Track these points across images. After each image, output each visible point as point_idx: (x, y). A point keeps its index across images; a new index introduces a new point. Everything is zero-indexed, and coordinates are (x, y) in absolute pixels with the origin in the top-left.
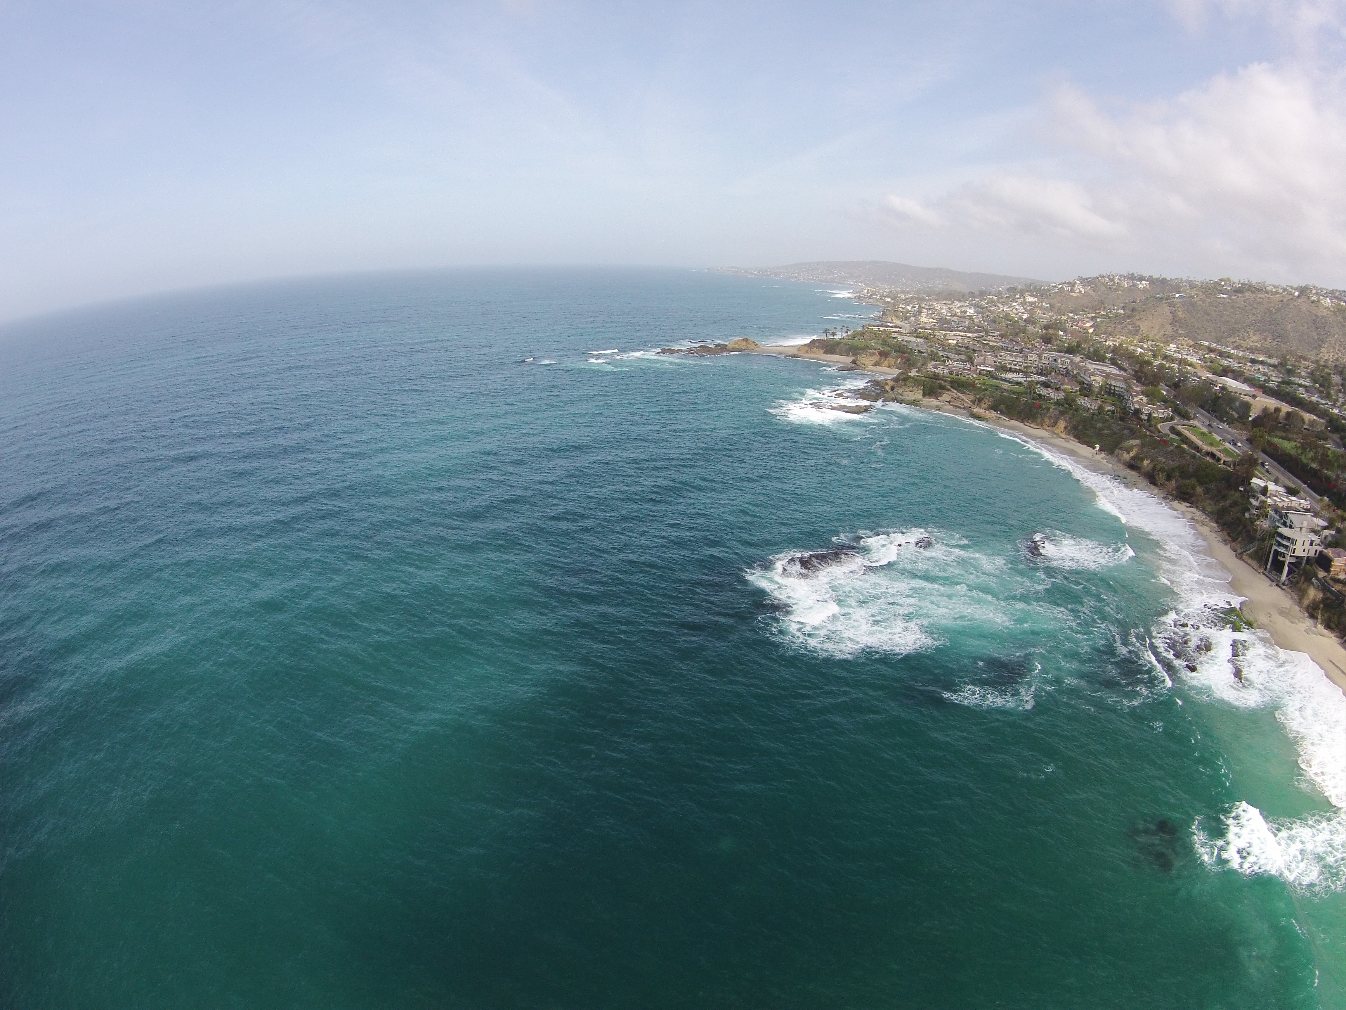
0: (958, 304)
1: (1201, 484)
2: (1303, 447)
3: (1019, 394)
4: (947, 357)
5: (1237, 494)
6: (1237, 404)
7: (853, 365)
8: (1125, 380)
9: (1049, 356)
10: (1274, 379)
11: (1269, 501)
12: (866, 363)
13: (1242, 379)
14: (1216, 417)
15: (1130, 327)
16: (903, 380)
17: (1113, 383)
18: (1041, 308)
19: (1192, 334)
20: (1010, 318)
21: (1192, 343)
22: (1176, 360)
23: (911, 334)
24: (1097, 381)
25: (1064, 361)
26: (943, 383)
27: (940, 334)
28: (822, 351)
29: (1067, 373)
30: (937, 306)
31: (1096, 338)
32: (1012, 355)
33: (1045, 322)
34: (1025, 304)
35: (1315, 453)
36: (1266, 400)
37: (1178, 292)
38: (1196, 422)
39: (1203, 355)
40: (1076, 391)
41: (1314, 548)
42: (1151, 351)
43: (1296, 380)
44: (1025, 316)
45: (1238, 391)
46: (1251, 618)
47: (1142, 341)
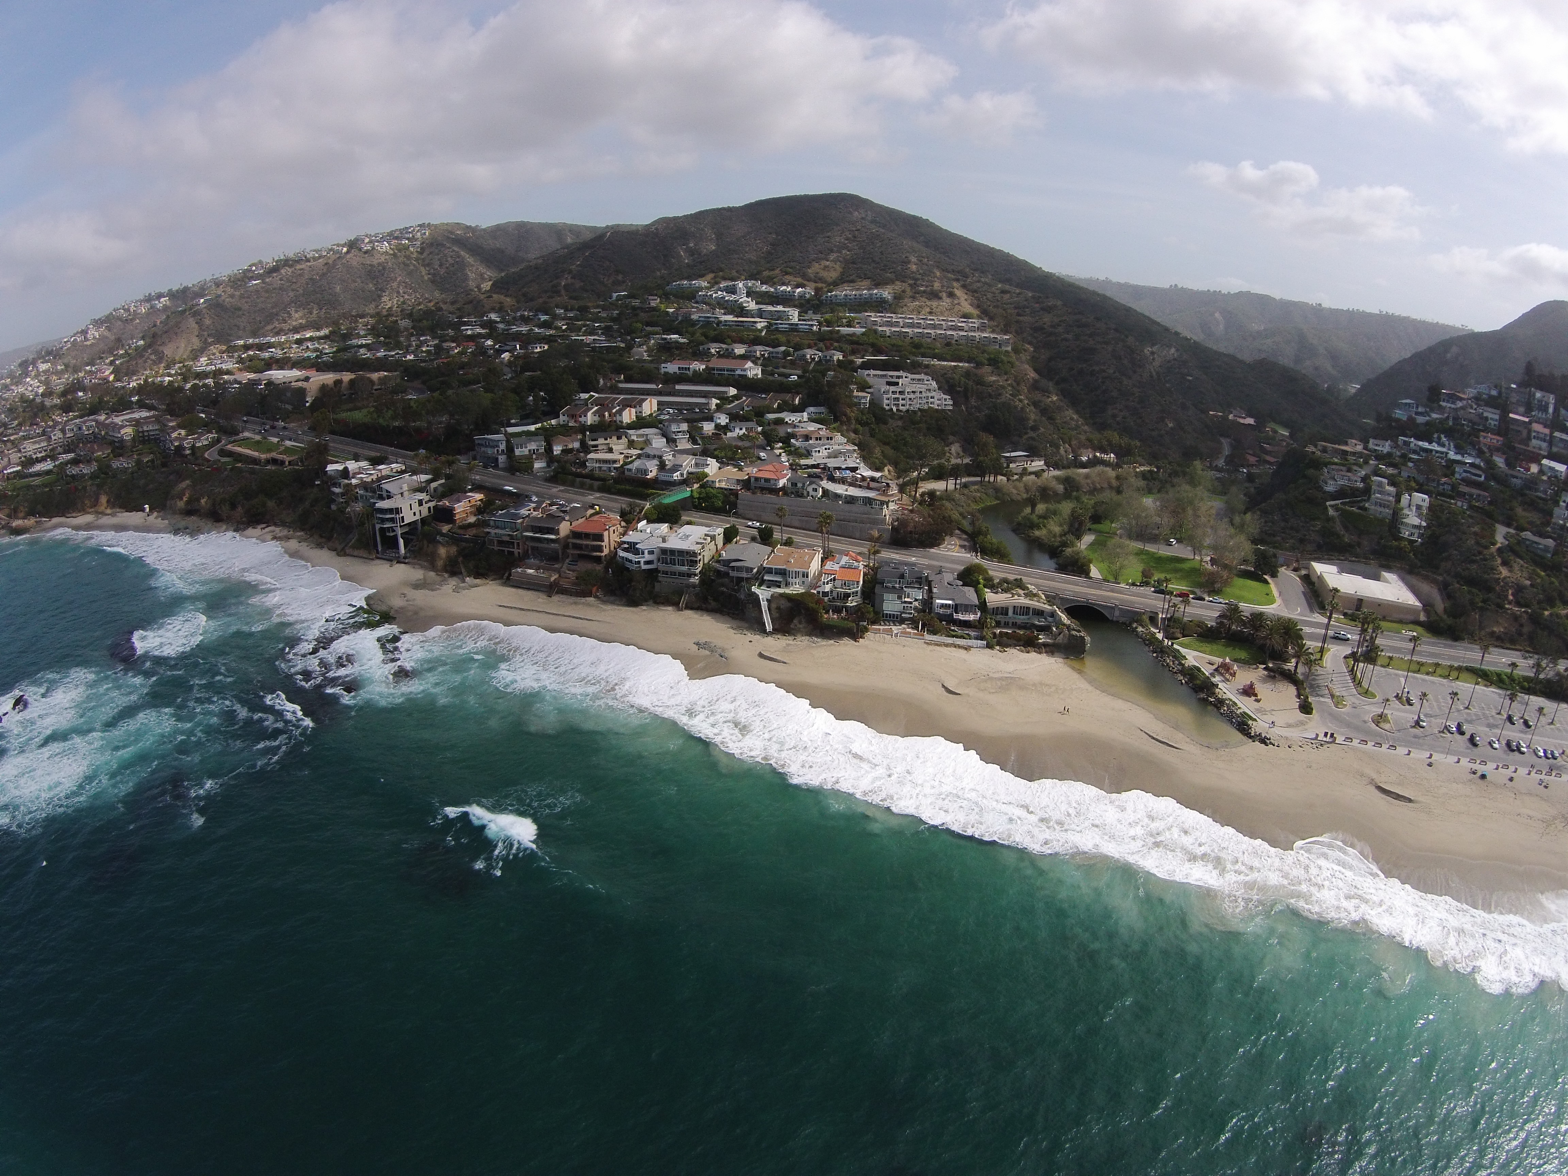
1: (270, 496)
2: (379, 410)
3: (51, 484)
5: (315, 490)
6: (289, 394)
8: (158, 419)
9: (73, 426)
10: (327, 351)
11: (354, 481)
13: (289, 365)
14: (268, 418)
15: (153, 357)
17: (145, 428)
19: (222, 337)
21: (224, 348)
22: (210, 373)
24: (128, 433)
25: (89, 425)
29: (95, 437)
31: (118, 384)
32: (35, 442)
33: (62, 388)
35: (395, 410)
36: (321, 378)
37: (202, 297)
38: (246, 434)
39: (239, 356)
40: (109, 454)
41: (425, 506)
42: (180, 374)
43: (355, 342)
44: (41, 390)
45: (287, 381)
46: (384, 609)
47: (168, 367)
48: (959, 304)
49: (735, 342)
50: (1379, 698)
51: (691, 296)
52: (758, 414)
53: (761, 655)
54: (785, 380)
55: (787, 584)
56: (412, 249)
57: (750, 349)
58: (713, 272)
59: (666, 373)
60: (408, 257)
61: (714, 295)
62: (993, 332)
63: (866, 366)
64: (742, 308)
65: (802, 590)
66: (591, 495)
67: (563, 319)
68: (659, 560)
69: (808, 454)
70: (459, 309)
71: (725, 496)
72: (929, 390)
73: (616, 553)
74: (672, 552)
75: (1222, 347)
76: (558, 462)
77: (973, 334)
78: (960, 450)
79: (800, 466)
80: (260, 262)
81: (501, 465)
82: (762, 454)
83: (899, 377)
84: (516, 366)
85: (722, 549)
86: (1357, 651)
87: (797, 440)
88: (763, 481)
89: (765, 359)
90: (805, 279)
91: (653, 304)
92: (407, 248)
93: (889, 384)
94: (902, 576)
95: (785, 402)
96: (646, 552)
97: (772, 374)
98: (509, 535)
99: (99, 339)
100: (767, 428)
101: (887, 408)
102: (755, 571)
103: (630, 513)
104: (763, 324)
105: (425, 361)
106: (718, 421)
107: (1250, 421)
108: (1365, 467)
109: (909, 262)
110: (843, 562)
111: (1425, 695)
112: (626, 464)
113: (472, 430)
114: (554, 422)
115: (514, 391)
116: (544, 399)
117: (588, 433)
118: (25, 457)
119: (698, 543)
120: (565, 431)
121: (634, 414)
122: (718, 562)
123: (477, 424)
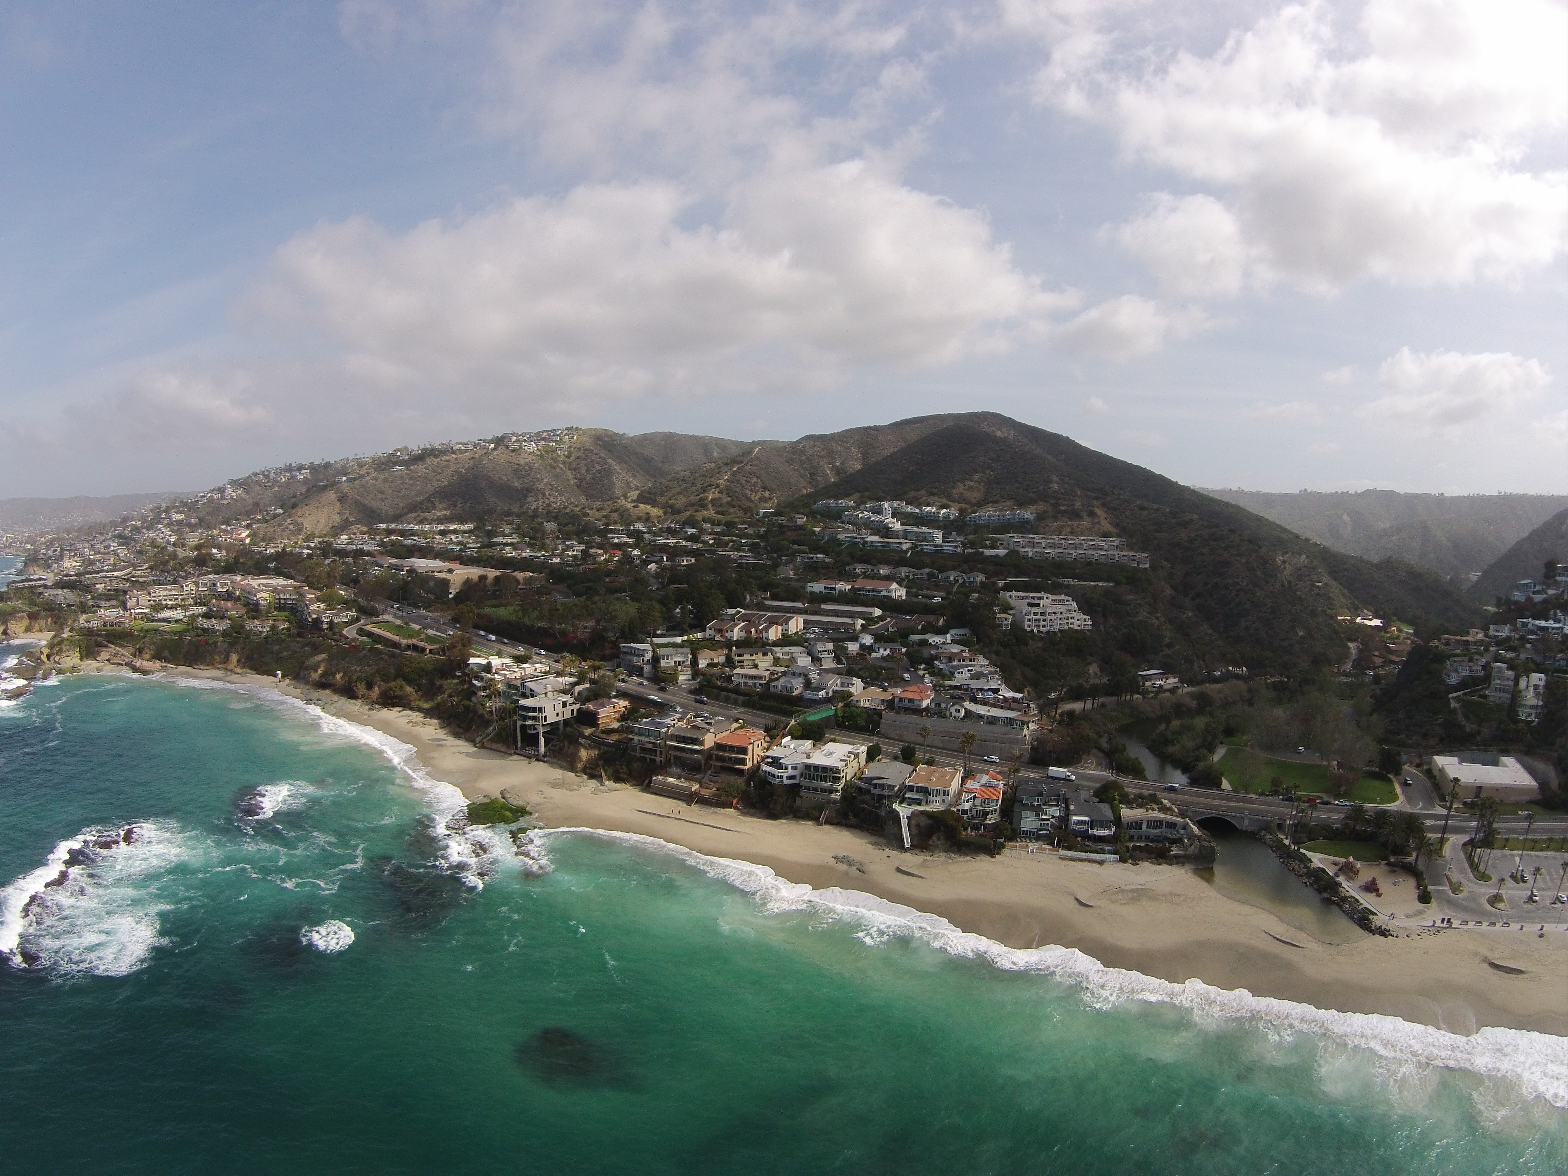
0: (100, 538)
1: (409, 682)
2: (524, 609)
3: (180, 633)
5: (457, 681)
6: (432, 584)
8: (296, 590)
9: (206, 581)
10: (471, 546)
11: (496, 677)
13: (433, 555)
14: (409, 605)
15: (291, 527)
16: (57, 644)
17: (282, 596)
19: (364, 518)
20: (157, 545)
21: (366, 529)
22: (350, 552)
23: (56, 585)
24: (264, 597)
25: (224, 583)
26: (99, 638)
27: (86, 580)
29: (229, 596)
30: (78, 546)
31: (255, 548)
32: (165, 589)
33: (195, 542)
35: (541, 611)
36: (466, 571)
37: (345, 475)
38: (386, 617)
39: (381, 540)
40: (243, 615)
41: (569, 708)
42: (319, 549)
43: (500, 539)
44: (173, 539)
45: (430, 570)
46: (521, 803)
47: (307, 539)
48: (1099, 523)
49: (881, 563)
50: (1494, 879)
51: (836, 515)
52: (903, 635)
53: (899, 870)
54: (929, 601)
55: (928, 802)
56: (559, 452)
57: (895, 570)
58: (859, 492)
59: (812, 593)
60: (555, 460)
61: (860, 515)
62: (1131, 550)
63: (1008, 588)
64: (888, 529)
65: (942, 808)
66: (736, 709)
67: (710, 534)
68: (801, 775)
69: (951, 676)
70: (604, 516)
71: (869, 715)
72: (1070, 611)
73: (759, 767)
74: (816, 768)
75: (1351, 551)
76: (704, 675)
77: (1112, 552)
78: (1097, 670)
79: (944, 687)
80: (406, 448)
81: (645, 675)
82: (906, 675)
83: (1040, 598)
84: (663, 578)
85: (865, 766)
86: (1475, 838)
87: (941, 662)
88: (907, 701)
89: (909, 580)
90: (949, 499)
91: (800, 522)
92: (554, 451)
93: (1031, 605)
94: (1041, 794)
95: (929, 623)
96: (790, 767)
97: (917, 596)
98: (653, 743)
99: (236, 500)
100: (911, 649)
101: (1028, 629)
102: (896, 788)
103: (775, 728)
104: (908, 545)
105: (570, 566)
106: (864, 642)
107: (1377, 622)
108: (1486, 655)
109: (1051, 482)
110: (983, 781)
111: (1538, 870)
112: (771, 680)
113: (618, 638)
114: (699, 635)
115: (661, 602)
116: (691, 612)
117: (734, 648)
118: (154, 601)
119: (841, 760)
120: (711, 644)
121: (780, 631)
122: (860, 779)
123: (623, 632)
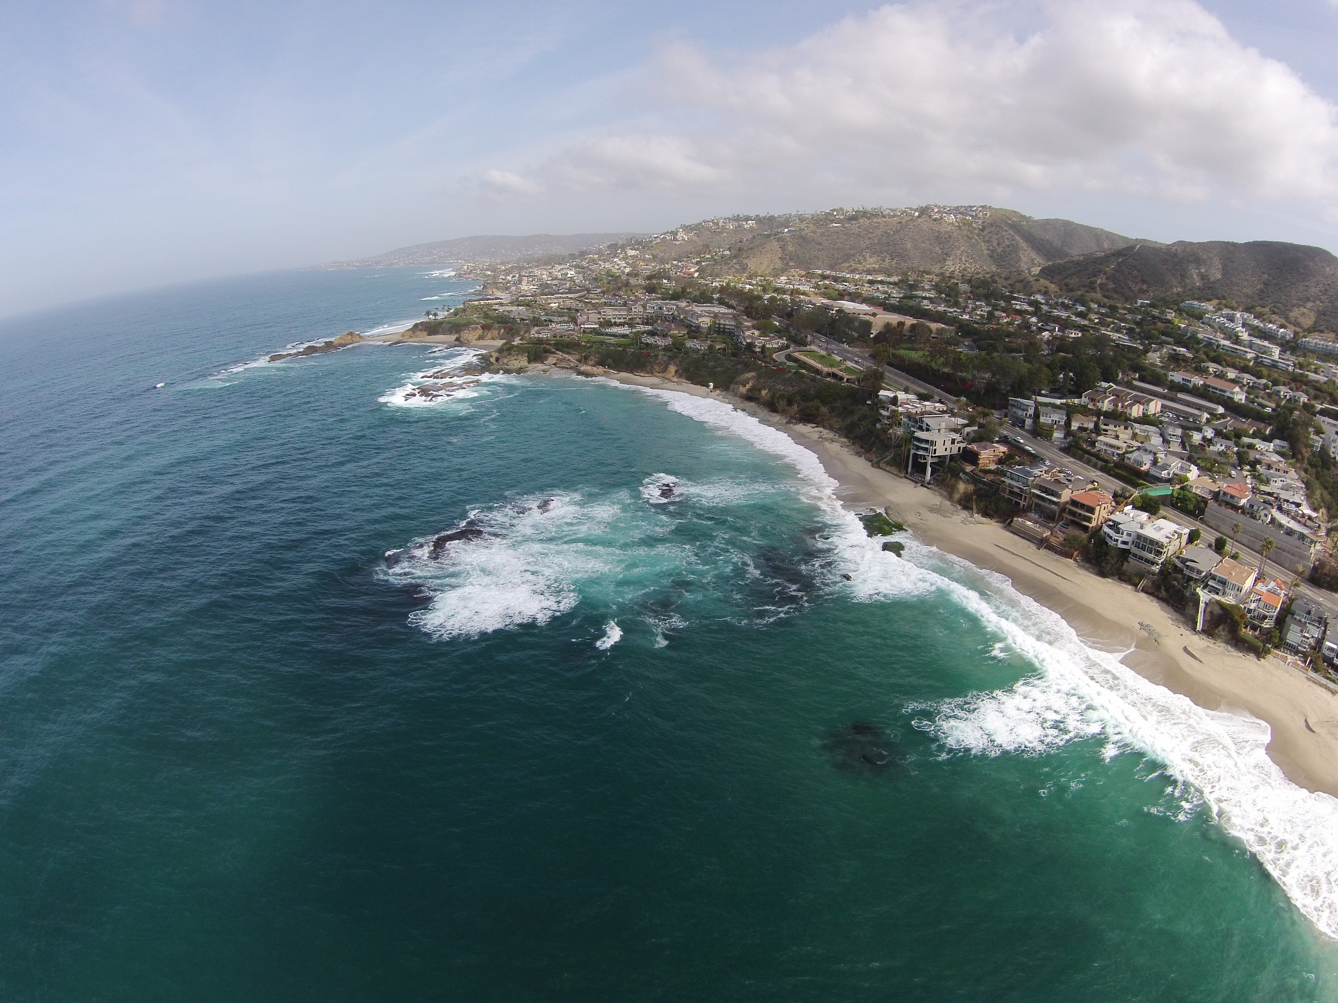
0: (558, 267)
1: (824, 403)
2: (932, 355)
3: (626, 346)
4: (550, 321)
5: (865, 408)
6: (856, 324)
7: (457, 343)
8: (735, 317)
9: (654, 305)
10: (895, 296)
11: (900, 409)
12: (469, 339)
13: (860, 299)
14: (834, 339)
15: (737, 266)
16: (507, 350)
17: (722, 322)
18: (644, 260)
19: (804, 264)
20: (612, 274)
21: (804, 273)
22: (788, 290)
23: (512, 303)
24: (705, 322)
25: (670, 307)
26: (548, 347)
27: (542, 299)
28: (425, 333)
29: (674, 318)
30: (537, 272)
31: (703, 281)
32: (616, 310)
33: (648, 273)
34: (627, 258)
35: (946, 359)
36: (887, 316)
37: (787, 227)
38: (814, 348)
39: (816, 283)
40: (684, 335)
41: (957, 446)
42: (760, 286)
43: (920, 293)
44: (627, 270)
45: (857, 312)
46: (900, 520)
47: (750, 277)
49: (1229, 366)
51: (1199, 316)
52: (1237, 436)
53: (1186, 650)
54: (1262, 410)
55: (1224, 594)
56: (974, 225)
57: (1240, 375)
58: (1218, 299)
59: (1172, 381)
60: (971, 232)
61: (1217, 320)
63: (1323, 412)
64: (1237, 337)
65: (1233, 602)
66: (1094, 472)
67: (1096, 314)
68: (1133, 542)
69: (1267, 483)
70: (1011, 285)
71: (1198, 501)
73: (1101, 527)
74: (1145, 538)
76: (1074, 436)
79: (1259, 490)
81: (1026, 427)
82: (1233, 472)
84: (1053, 345)
85: (1185, 547)
87: (1262, 467)
88: (1229, 496)
89: (1249, 387)
90: (1287, 321)
91: (1169, 317)
92: (970, 224)
94: (1309, 613)
95: (1259, 431)
96: (1125, 533)
97: (1253, 403)
98: (1020, 488)
99: (687, 242)
100: (1241, 449)
102: (1203, 574)
103: (1121, 496)
104: (1252, 355)
105: (977, 323)
106: (1206, 434)
110: (1270, 586)
112: (1127, 452)
113: (1008, 391)
114: (1076, 401)
115: (1049, 366)
116: (1072, 379)
117: (1102, 418)
118: (604, 319)
119: (1167, 537)
120: (1084, 411)
121: (1141, 410)
122: (1178, 558)
123: (1013, 387)
